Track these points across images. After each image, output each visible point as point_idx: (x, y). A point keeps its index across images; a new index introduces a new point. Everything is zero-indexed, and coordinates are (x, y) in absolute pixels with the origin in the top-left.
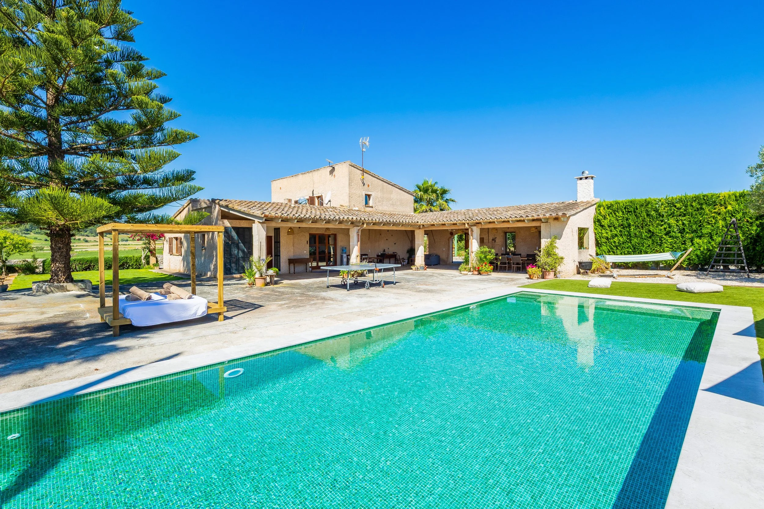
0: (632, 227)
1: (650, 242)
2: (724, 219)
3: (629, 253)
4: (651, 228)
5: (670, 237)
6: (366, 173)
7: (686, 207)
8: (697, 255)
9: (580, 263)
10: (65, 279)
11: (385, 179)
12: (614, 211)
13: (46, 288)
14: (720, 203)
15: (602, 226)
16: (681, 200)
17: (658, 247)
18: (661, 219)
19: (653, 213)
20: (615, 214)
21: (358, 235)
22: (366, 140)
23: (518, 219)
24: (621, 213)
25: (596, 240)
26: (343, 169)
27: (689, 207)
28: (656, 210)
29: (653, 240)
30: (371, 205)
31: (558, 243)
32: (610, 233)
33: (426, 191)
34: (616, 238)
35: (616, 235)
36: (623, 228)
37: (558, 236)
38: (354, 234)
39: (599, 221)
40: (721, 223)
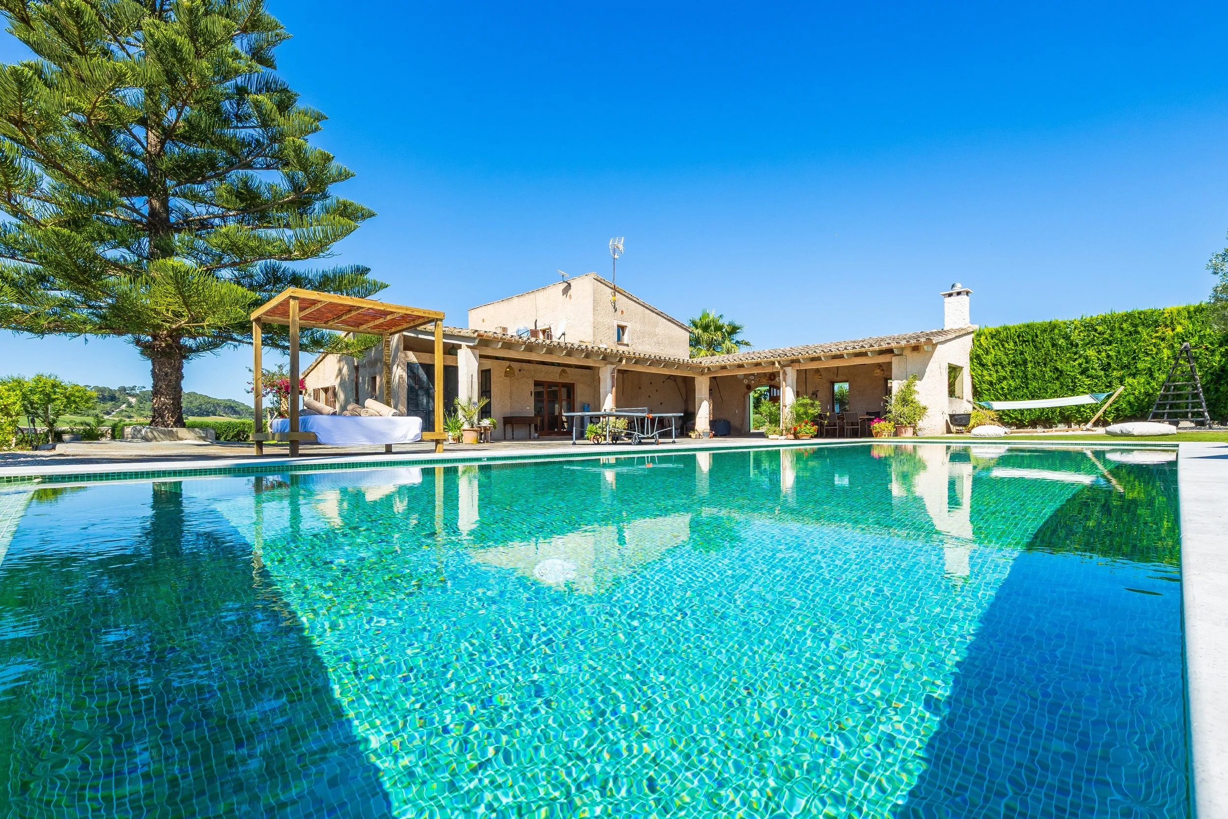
0: (1030, 365)
2: (1171, 347)
4: (1059, 365)
5: (1088, 377)
6: (619, 292)
7: (1112, 330)
8: (1129, 403)
9: (951, 416)
10: (175, 423)
11: (648, 303)
12: (1001, 341)
13: (146, 432)
14: (1164, 323)
15: (983, 365)
16: (1104, 321)
18: (1074, 349)
19: (1061, 342)
20: (1003, 346)
21: (613, 377)
22: (619, 241)
23: (858, 351)
24: (1012, 344)
25: (974, 387)
26: (583, 286)
27: (1117, 331)
28: (1067, 337)
29: (1061, 383)
30: (625, 342)
31: (919, 386)
32: (995, 375)
33: (706, 328)
34: (1005, 382)
35: (1005, 378)
36: (1016, 366)
37: (919, 375)
38: (606, 375)
39: (978, 357)
40: (1166, 353)
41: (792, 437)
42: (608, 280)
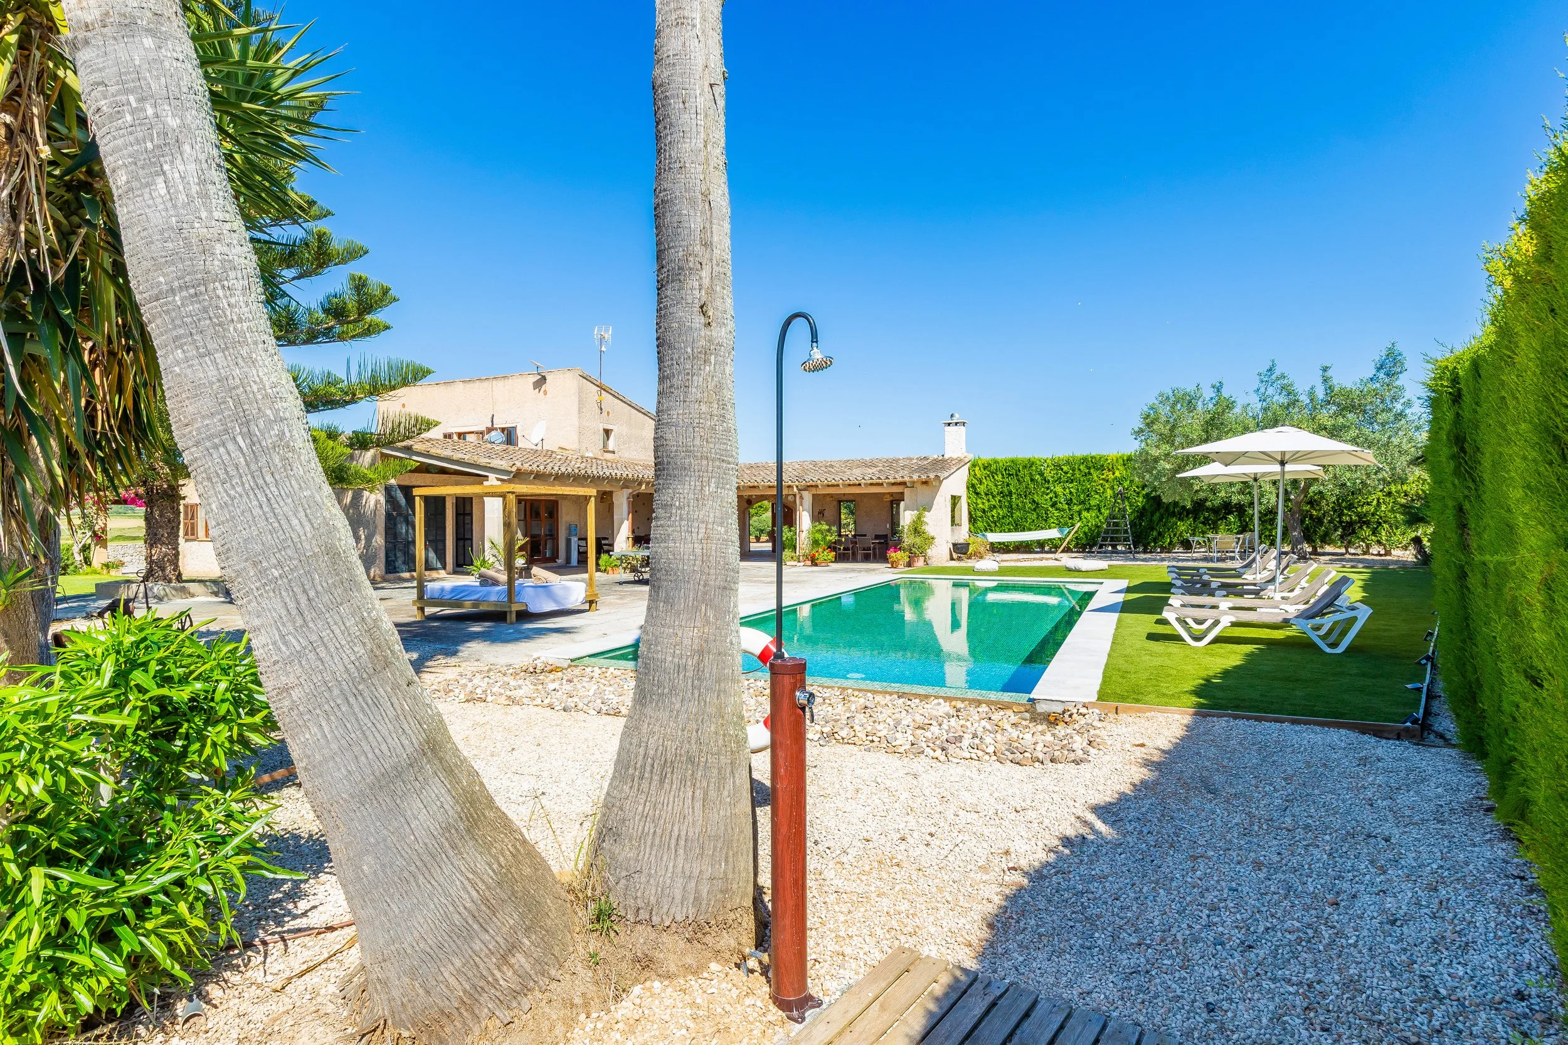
0: (1014, 496)
1: (1034, 516)
2: (1112, 488)
3: (1010, 531)
4: (1036, 498)
5: (1057, 509)
6: (605, 390)
7: (1074, 470)
8: (1085, 533)
9: (954, 545)
12: (992, 473)
14: (1108, 467)
15: (977, 494)
16: (1068, 462)
17: (1043, 522)
18: (1047, 485)
19: (1037, 477)
20: (993, 477)
21: (627, 501)
22: (607, 331)
23: (874, 481)
24: (1000, 476)
25: (970, 513)
26: (563, 382)
27: (1077, 472)
28: (1041, 474)
30: (611, 449)
31: (928, 517)
32: (987, 503)
34: (995, 510)
35: (995, 507)
36: (1003, 496)
37: (928, 507)
38: (621, 501)
39: (973, 486)
40: (1109, 492)
41: (809, 563)
42: (595, 376)
